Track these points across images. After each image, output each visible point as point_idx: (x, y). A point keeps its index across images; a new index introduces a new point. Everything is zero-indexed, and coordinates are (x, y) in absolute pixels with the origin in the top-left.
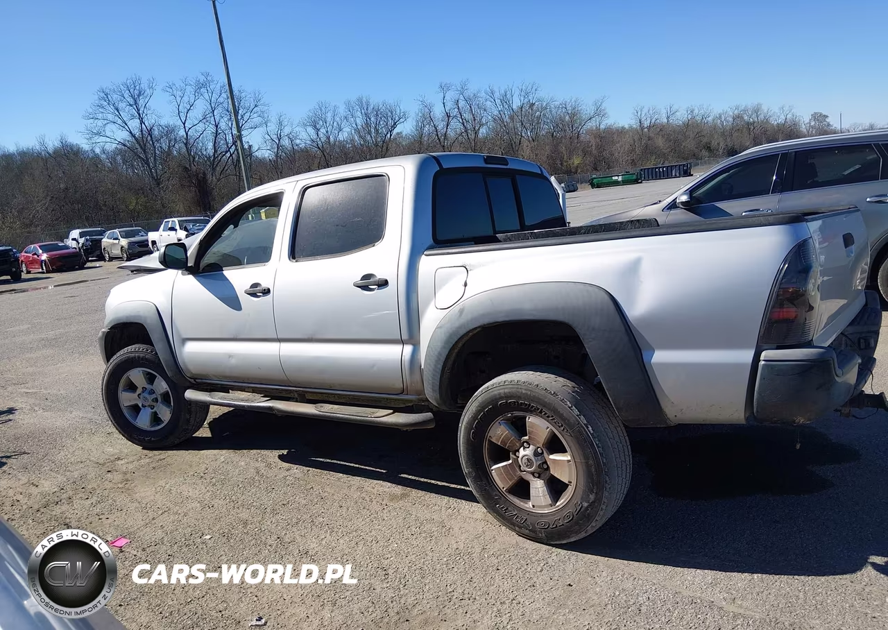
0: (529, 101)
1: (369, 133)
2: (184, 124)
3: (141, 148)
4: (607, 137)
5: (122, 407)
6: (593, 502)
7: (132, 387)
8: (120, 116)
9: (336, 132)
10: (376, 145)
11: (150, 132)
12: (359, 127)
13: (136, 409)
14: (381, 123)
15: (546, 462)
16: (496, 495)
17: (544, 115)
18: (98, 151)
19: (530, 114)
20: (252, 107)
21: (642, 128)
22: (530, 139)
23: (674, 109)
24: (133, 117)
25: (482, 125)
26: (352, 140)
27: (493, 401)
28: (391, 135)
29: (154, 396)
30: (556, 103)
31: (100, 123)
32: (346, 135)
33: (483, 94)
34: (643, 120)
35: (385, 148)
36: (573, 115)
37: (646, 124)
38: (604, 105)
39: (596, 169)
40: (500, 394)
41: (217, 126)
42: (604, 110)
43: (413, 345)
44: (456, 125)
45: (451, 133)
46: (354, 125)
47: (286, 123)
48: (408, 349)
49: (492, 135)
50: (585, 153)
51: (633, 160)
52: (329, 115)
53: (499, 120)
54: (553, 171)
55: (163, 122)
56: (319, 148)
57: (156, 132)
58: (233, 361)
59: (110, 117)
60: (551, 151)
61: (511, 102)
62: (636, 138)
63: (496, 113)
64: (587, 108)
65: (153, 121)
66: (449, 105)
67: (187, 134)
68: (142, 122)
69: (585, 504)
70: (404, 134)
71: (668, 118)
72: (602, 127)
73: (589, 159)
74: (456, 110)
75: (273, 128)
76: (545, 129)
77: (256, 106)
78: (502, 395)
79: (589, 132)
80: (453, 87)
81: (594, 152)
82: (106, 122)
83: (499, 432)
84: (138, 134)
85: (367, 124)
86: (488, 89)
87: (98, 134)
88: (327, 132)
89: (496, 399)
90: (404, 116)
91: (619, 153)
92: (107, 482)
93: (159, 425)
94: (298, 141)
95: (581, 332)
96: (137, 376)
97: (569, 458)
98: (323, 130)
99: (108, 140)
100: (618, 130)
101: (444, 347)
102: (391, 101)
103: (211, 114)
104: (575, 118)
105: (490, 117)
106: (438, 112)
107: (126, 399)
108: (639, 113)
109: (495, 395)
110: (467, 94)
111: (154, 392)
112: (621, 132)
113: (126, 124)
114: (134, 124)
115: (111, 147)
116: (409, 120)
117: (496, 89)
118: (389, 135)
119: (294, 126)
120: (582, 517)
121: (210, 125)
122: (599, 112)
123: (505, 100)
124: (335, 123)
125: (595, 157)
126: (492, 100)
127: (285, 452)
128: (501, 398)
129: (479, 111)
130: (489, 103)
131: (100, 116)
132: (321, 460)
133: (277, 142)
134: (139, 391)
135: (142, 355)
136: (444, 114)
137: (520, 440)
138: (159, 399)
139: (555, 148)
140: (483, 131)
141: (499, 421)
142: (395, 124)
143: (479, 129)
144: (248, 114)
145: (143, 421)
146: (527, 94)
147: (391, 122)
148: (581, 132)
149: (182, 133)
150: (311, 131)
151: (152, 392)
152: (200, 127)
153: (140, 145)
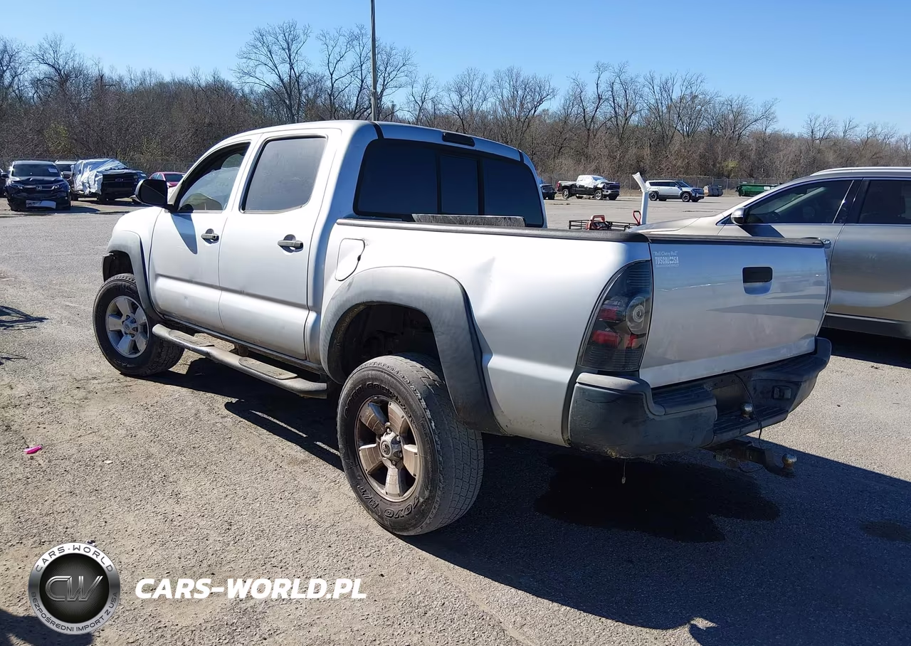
0: (692, 93)
1: (514, 107)
2: (332, 75)
3: (287, 92)
4: (770, 144)
5: (108, 331)
6: (428, 499)
7: (118, 314)
8: (271, 59)
9: (480, 101)
10: (519, 120)
11: (298, 78)
12: (505, 99)
13: (119, 334)
14: (528, 97)
15: (401, 452)
16: (359, 476)
17: (706, 110)
18: (247, 90)
19: (690, 107)
20: (401, 65)
21: (813, 139)
22: (685, 134)
23: (853, 124)
24: (284, 61)
25: (634, 112)
26: (495, 112)
27: (362, 380)
28: (535, 111)
29: (134, 326)
30: (722, 99)
31: (252, 63)
32: (489, 105)
33: (641, 80)
34: (816, 129)
35: (526, 124)
36: (738, 114)
37: (819, 135)
38: (773, 109)
39: (751, 176)
40: (368, 374)
41: (362, 81)
42: (772, 113)
43: (316, 312)
44: (606, 109)
45: (600, 117)
46: (500, 97)
47: (432, 86)
48: (313, 315)
49: (643, 124)
50: (743, 156)
51: (795, 172)
52: (476, 83)
53: (655, 110)
54: (703, 171)
55: (311, 70)
56: (459, 115)
57: (305, 79)
58: (187, 303)
59: (263, 58)
60: (705, 149)
61: (671, 91)
62: (803, 148)
63: (653, 101)
64: (754, 109)
65: (302, 68)
66: (603, 87)
67: (333, 85)
68: (292, 68)
69: (421, 500)
70: (550, 111)
71: (845, 132)
72: (769, 131)
73: (746, 164)
74: (610, 93)
75: (418, 89)
76: (703, 125)
77: (404, 65)
78: (370, 376)
79: (753, 134)
80: (610, 68)
81: (753, 157)
82: (258, 63)
83: (368, 413)
84: (286, 79)
85: (513, 97)
86: (648, 75)
87: (249, 74)
88: (471, 100)
89: (365, 379)
90: (553, 93)
91: (781, 162)
92: (69, 397)
93: (136, 353)
94: (440, 106)
95: (434, 323)
96: (122, 303)
97: (416, 451)
98: (467, 98)
99: (257, 81)
100: (786, 137)
101: (333, 319)
102: (541, 75)
103: (359, 68)
104: (739, 118)
105: (645, 105)
106: (590, 93)
107: (113, 324)
108: (813, 123)
109: (365, 376)
110: (623, 77)
111: (135, 322)
112: (789, 139)
113: (276, 68)
114: (284, 69)
115: (260, 89)
116: (557, 97)
117: (657, 76)
118: (533, 111)
119: (440, 90)
120: (419, 512)
121: (357, 80)
122: (767, 116)
123: (665, 88)
124: (481, 92)
125: (753, 163)
126: (651, 87)
127: (234, 400)
128: (369, 379)
129: (634, 96)
130: (646, 89)
131: (253, 56)
132: (260, 414)
133: (421, 104)
134: (124, 318)
135: (127, 284)
136: (595, 96)
137: (384, 425)
138: (139, 330)
139: (710, 148)
140: (634, 119)
141: (368, 402)
142: (541, 100)
143: (630, 116)
144: (395, 73)
145: (123, 348)
146: (691, 84)
147: (537, 98)
148: (744, 132)
149: (329, 84)
150: (455, 97)
151: (134, 321)
152: (346, 80)
153: (286, 90)
